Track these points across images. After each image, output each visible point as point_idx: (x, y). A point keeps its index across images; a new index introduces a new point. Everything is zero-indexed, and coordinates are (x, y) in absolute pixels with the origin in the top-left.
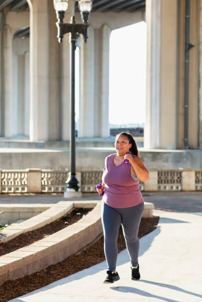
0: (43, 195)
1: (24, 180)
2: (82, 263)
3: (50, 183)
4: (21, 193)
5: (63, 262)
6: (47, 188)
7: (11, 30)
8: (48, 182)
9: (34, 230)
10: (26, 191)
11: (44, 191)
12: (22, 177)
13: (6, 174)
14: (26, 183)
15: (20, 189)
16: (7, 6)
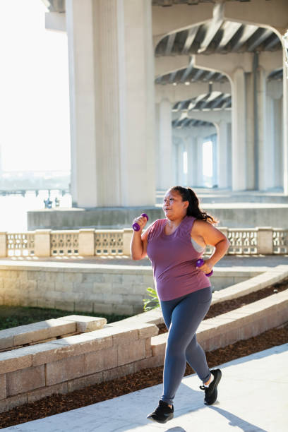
0: (274, 257)
1: (254, 240)
2: (280, 338)
3: (283, 243)
4: (250, 254)
5: (258, 337)
6: (279, 249)
7: (264, 71)
8: (280, 242)
9: (234, 299)
10: (255, 252)
11: (276, 252)
12: (252, 237)
13: (233, 234)
14: (256, 243)
15: (249, 249)
16: (259, 46)
